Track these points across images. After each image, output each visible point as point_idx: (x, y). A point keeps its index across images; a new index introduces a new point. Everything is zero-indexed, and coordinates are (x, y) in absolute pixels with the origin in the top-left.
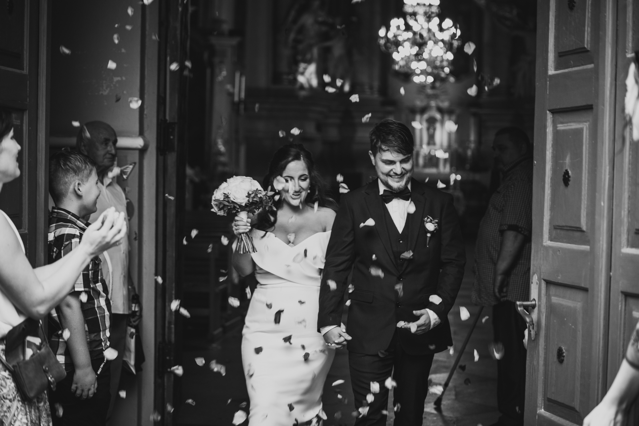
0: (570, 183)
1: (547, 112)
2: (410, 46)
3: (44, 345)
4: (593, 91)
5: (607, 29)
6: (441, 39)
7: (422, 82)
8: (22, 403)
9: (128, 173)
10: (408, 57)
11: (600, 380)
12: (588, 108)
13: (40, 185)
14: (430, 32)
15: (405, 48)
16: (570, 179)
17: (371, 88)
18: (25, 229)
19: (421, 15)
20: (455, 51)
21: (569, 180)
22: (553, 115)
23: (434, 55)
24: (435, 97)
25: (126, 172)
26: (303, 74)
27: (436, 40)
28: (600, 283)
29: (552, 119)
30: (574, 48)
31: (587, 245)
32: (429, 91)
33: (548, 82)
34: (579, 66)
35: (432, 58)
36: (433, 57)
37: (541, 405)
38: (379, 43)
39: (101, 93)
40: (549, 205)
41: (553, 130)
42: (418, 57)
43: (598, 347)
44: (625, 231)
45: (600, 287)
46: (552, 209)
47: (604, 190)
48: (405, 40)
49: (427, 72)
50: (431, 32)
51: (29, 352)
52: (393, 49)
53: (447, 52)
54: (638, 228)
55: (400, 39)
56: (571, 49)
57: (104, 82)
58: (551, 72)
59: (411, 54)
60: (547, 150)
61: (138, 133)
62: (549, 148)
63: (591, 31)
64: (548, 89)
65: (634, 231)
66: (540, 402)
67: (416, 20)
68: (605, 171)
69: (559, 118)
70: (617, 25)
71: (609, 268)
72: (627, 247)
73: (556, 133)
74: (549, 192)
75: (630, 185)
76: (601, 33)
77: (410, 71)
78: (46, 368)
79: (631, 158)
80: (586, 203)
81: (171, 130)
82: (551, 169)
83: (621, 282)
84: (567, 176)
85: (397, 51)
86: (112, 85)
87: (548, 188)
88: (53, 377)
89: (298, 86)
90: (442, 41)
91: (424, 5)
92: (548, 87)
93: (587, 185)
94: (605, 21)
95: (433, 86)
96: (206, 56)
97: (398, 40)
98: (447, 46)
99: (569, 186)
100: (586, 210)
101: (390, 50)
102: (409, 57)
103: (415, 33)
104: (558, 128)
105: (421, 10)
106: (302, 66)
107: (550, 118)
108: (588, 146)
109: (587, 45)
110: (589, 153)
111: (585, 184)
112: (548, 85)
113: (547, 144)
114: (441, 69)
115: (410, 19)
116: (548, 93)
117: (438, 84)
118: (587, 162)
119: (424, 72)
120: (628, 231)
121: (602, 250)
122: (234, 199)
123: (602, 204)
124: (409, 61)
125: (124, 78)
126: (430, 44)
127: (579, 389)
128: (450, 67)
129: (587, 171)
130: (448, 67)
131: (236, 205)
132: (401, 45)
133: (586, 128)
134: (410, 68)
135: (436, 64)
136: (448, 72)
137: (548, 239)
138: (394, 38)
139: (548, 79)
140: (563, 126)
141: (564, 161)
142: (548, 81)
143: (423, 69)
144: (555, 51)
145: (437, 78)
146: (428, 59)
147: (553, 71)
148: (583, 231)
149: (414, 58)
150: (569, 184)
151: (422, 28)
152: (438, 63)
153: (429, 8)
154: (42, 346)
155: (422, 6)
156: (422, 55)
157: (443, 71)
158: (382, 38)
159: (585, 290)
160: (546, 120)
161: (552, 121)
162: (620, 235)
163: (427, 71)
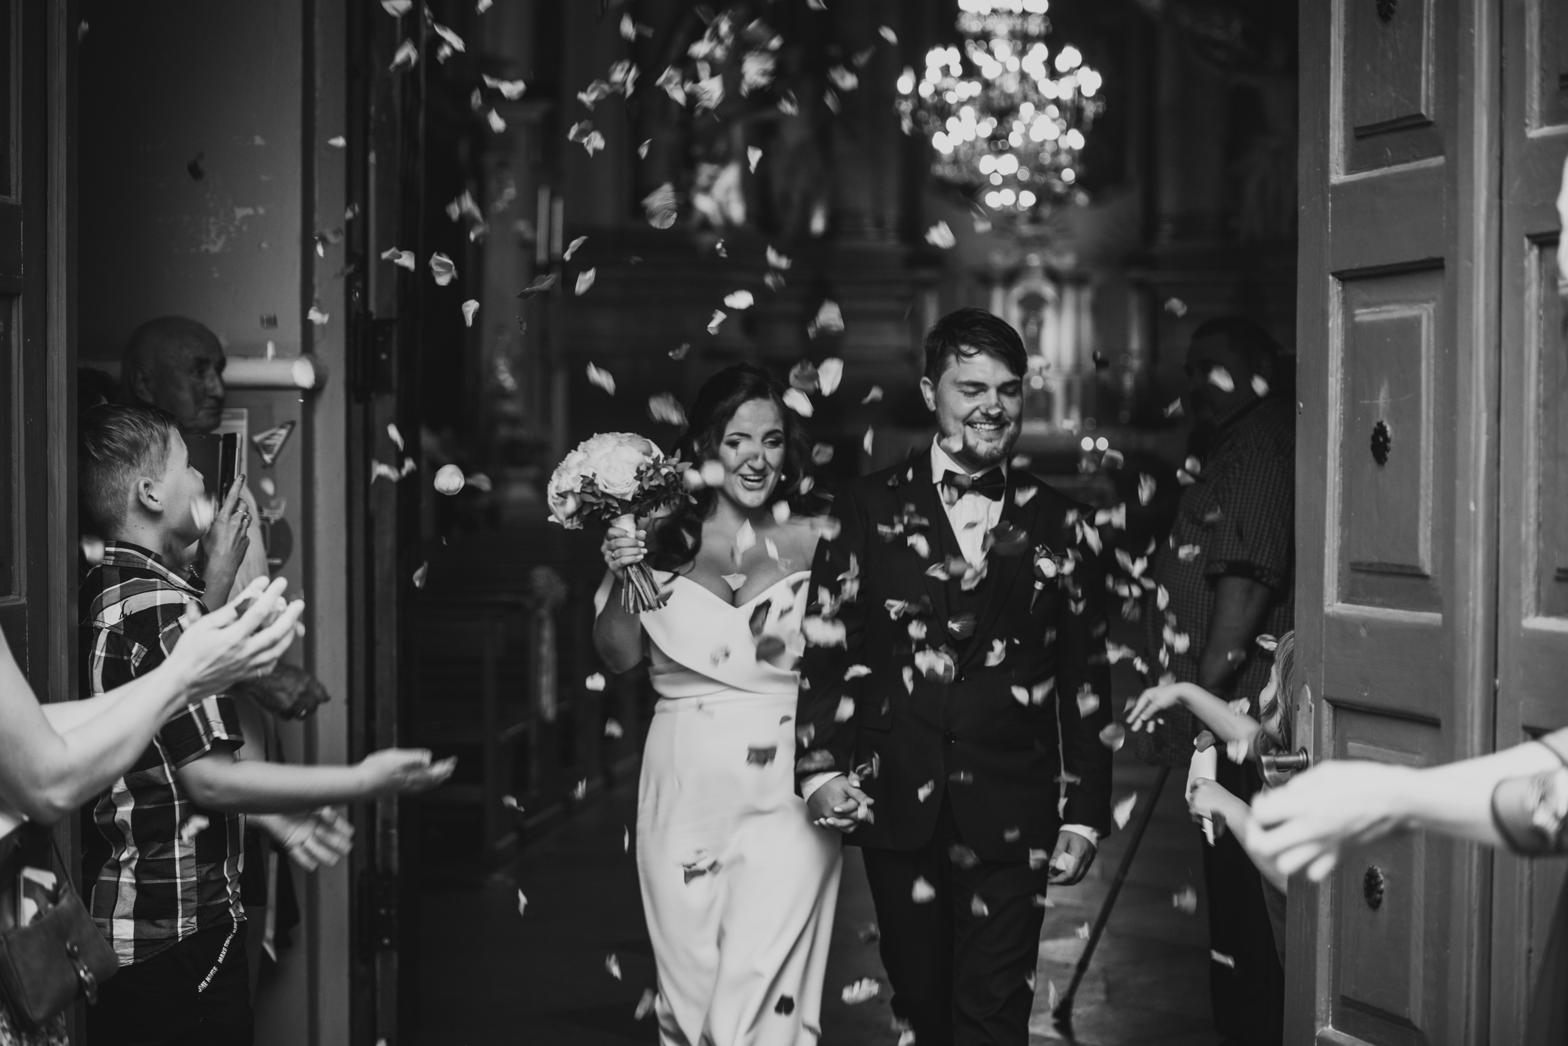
0: (1389, 455)
1: (1328, 279)
2: (975, 117)
3: (65, 891)
4: (1444, 225)
5: (1476, 66)
6: (1052, 96)
7: (1008, 207)
8: (12, 1035)
9: (276, 449)
10: (970, 143)
11: (1475, 950)
12: (1433, 266)
13: (57, 481)
14: (1024, 81)
15: (962, 121)
16: (1388, 444)
17: (880, 223)
18: (20, 594)
19: (1002, 38)
20: (1088, 126)
21: (1387, 449)
22: (1343, 287)
23: (1036, 137)
24: (1039, 243)
25: (269, 445)
26: (707, 190)
27: (1040, 101)
28: (1469, 707)
29: (1341, 295)
30: (1394, 117)
31: (1437, 611)
32: (1025, 229)
33: (1330, 204)
34: (1407, 161)
35: (1031, 146)
36: (1034, 143)
37: (1324, 1016)
38: (897, 110)
39: (203, 247)
40: (1336, 512)
41: (1345, 323)
42: (996, 145)
43: (1466, 867)
44: (1532, 574)
45: (1469, 717)
46: (1346, 521)
47: (1477, 471)
48: (963, 101)
49: (1019, 181)
50: (1027, 81)
51: (29, 908)
52: (933, 124)
53: (1068, 129)
54: (1562, 565)
55: (951, 98)
56: (1387, 119)
57: (212, 220)
58: (1338, 176)
59: (977, 137)
60: (1330, 374)
61: (299, 349)
62: (1335, 369)
63: (1436, 74)
64: (1330, 220)
65: (1553, 573)
66: (1323, 1008)
67: (990, 52)
68: (1478, 424)
69: (1359, 291)
70: (1501, 58)
71: (1493, 667)
72: (1537, 615)
73: (1353, 330)
74: (1337, 479)
75: (1540, 458)
76: (1461, 78)
77: (976, 181)
78: (72, 947)
79: (1542, 392)
80: (1430, 504)
81: (381, 339)
82: (1340, 422)
83: (1522, 703)
84: (1381, 439)
85: (943, 129)
86: (232, 229)
87: (1335, 469)
88: (89, 970)
89: (695, 221)
90: (1057, 102)
91: (1010, 13)
92: (1330, 215)
93: (1431, 461)
94: (1472, 48)
95: (1034, 216)
96: (464, 149)
97: (946, 102)
98: (1068, 115)
99: (1386, 464)
100: (1430, 523)
101: (926, 129)
102: (972, 145)
103: (987, 85)
104: (1357, 319)
105: (1001, 27)
106: (706, 170)
107: (1336, 295)
108: (1432, 361)
109: (1426, 108)
110: (1436, 379)
111: (1427, 459)
112: (1330, 210)
113: (1330, 358)
114: (1054, 173)
115: (976, 49)
116: (1330, 230)
117: (1046, 211)
118: (1432, 402)
119: (1010, 182)
120: (1539, 573)
121: (1474, 623)
122: (606, 488)
123: (1472, 507)
124: (973, 155)
125: (261, 211)
126: (1026, 109)
127: (1421, 973)
128: (1078, 168)
129: (1431, 426)
130: (1071, 166)
131: (610, 501)
132: (954, 115)
133: (1429, 317)
134: (975, 171)
135: (1041, 161)
136: (1072, 181)
137: (1335, 597)
138: (936, 98)
139: (1330, 195)
140: (1367, 313)
141: (1374, 402)
142: (1330, 200)
143: (1010, 174)
144: (1345, 124)
145: (1044, 194)
146: (1022, 149)
147: (1342, 175)
148: (1425, 577)
149: (985, 146)
150: (1386, 459)
151: (1006, 71)
152: (1046, 159)
153: (1023, 22)
154: (61, 892)
155: (1005, 16)
156: (1007, 140)
157: (1060, 179)
158: (906, 97)
159: (1433, 723)
160: (1325, 298)
161: (1341, 301)
162: (1518, 586)
163: (1019, 178)
